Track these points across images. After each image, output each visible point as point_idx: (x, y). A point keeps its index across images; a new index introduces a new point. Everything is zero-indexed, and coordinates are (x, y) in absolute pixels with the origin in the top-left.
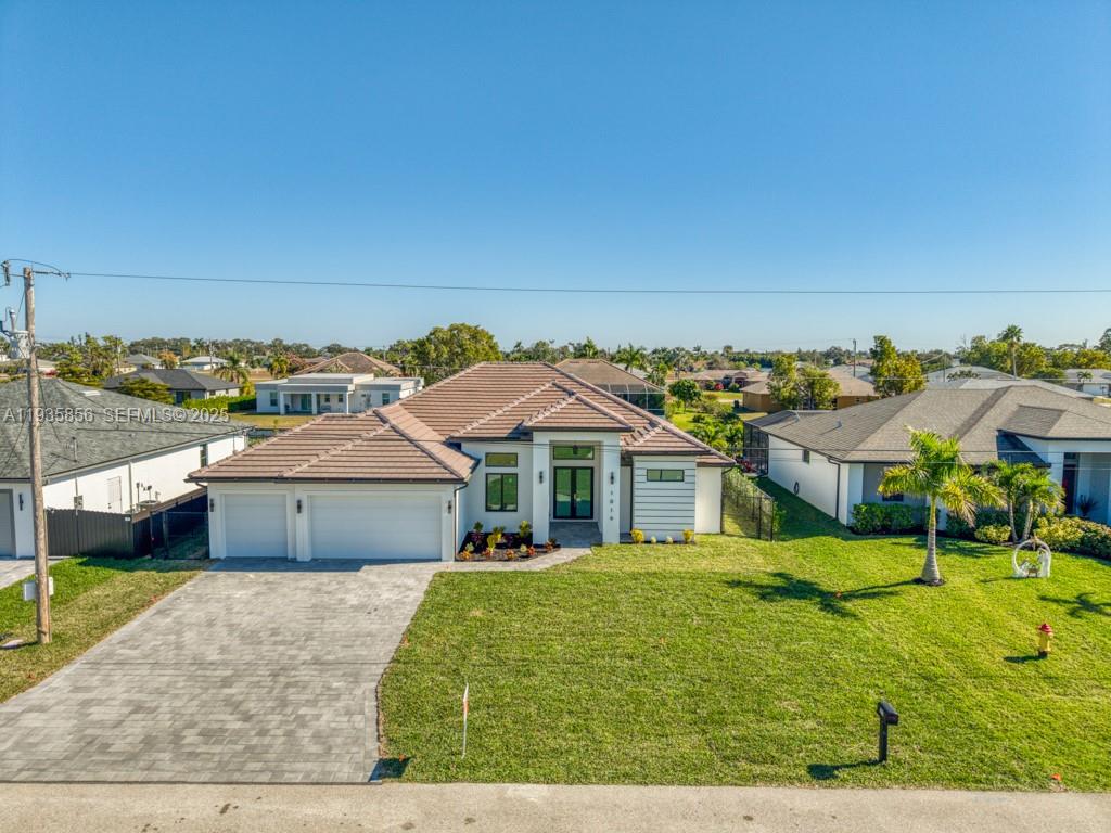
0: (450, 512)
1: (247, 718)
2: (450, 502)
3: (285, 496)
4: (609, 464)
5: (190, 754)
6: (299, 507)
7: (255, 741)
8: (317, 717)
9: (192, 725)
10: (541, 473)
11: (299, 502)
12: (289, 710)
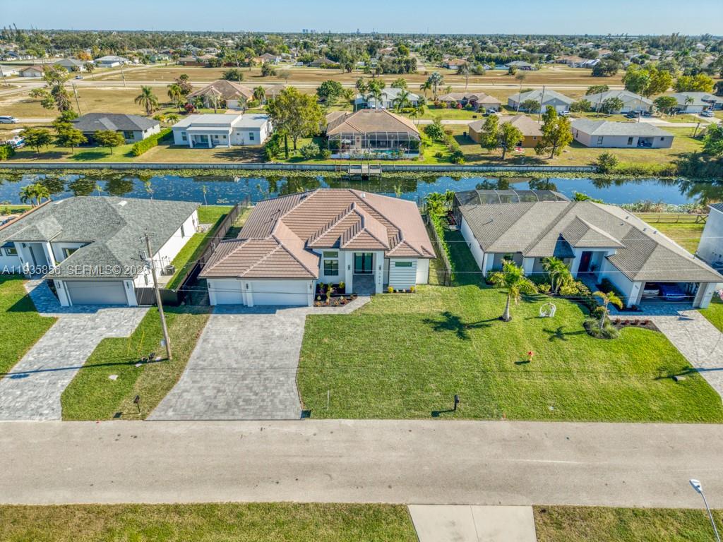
1: (256, 394)
3: (241, 284)
4: (379, 260)
5: (243, 409)
6: (247, 287)
7: (262, 404)
8: (279, 393)
9: (239, 397)
10: (349, 266)
11: (247, 285)
12: (269, 391)
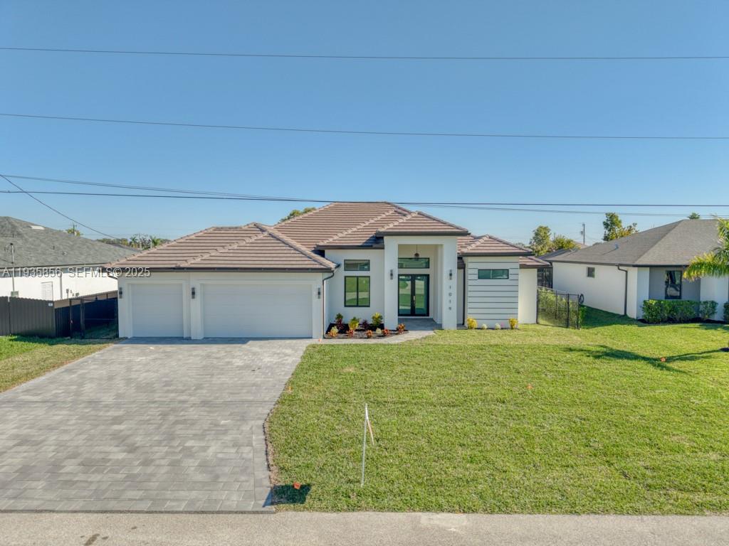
0: (319, 298)
2: (319, 289)
3: (181, 285)
4: (447, 262)
6: (193, 293)
7: (137, 470)
10: (391, 271)
11: (193, 289)
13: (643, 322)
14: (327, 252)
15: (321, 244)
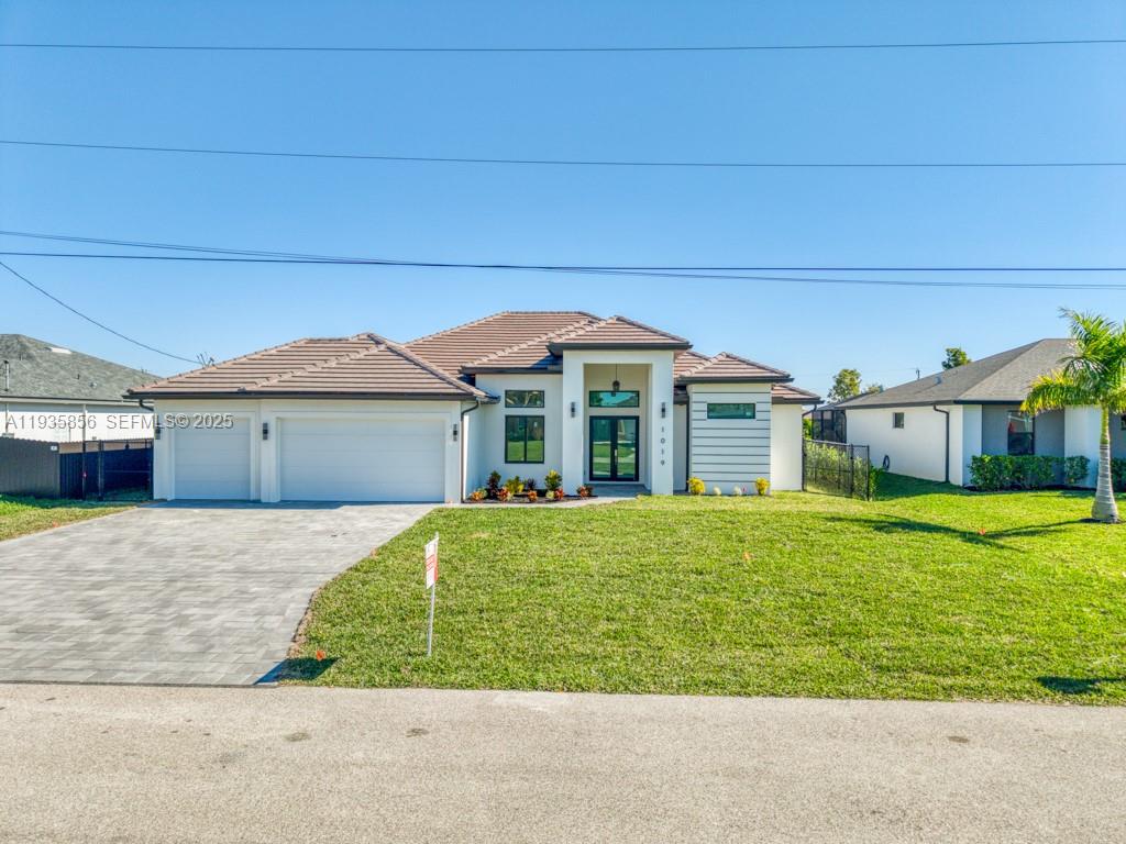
0: (455, 440)
1: (101, 616)
2: (455, 426)
3: (248, 420)
4: (660, 392)
6: (265, 432)
9: (11, 622)
10: (573, 404)
11: (265, 425)
12: (169, 610)
13: (971, 489)
14: (479, 378)
15: (470, 365)
